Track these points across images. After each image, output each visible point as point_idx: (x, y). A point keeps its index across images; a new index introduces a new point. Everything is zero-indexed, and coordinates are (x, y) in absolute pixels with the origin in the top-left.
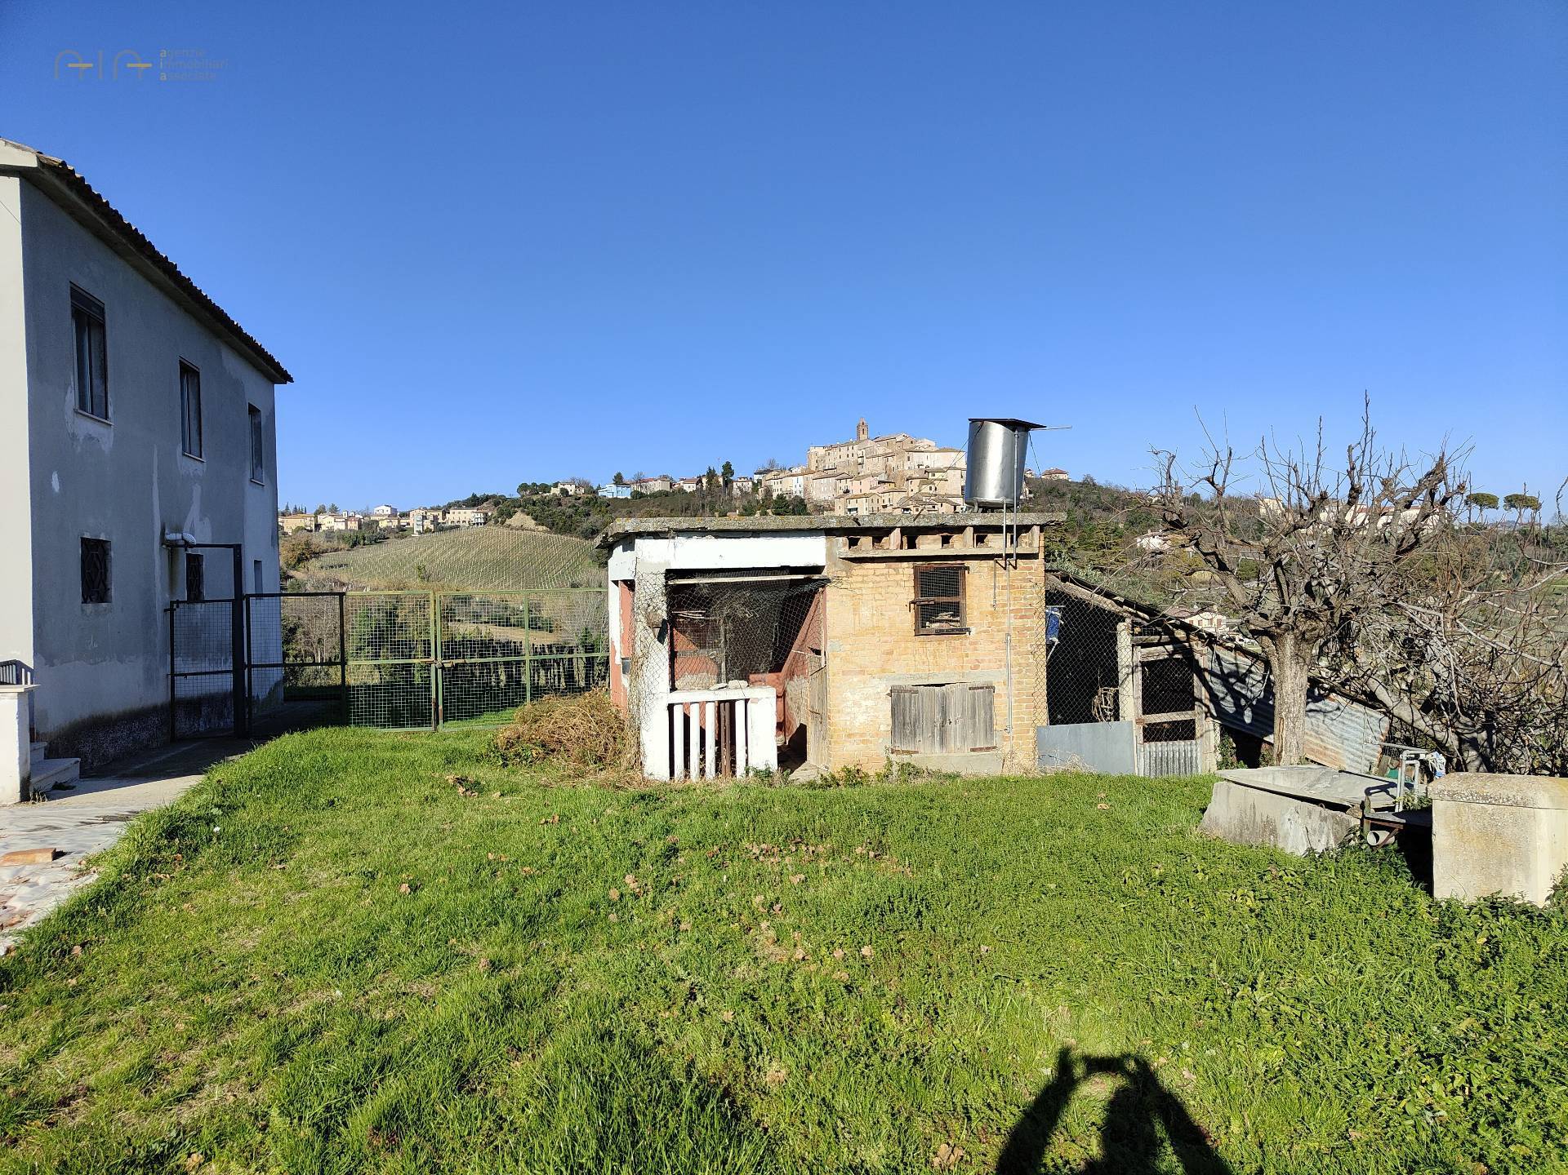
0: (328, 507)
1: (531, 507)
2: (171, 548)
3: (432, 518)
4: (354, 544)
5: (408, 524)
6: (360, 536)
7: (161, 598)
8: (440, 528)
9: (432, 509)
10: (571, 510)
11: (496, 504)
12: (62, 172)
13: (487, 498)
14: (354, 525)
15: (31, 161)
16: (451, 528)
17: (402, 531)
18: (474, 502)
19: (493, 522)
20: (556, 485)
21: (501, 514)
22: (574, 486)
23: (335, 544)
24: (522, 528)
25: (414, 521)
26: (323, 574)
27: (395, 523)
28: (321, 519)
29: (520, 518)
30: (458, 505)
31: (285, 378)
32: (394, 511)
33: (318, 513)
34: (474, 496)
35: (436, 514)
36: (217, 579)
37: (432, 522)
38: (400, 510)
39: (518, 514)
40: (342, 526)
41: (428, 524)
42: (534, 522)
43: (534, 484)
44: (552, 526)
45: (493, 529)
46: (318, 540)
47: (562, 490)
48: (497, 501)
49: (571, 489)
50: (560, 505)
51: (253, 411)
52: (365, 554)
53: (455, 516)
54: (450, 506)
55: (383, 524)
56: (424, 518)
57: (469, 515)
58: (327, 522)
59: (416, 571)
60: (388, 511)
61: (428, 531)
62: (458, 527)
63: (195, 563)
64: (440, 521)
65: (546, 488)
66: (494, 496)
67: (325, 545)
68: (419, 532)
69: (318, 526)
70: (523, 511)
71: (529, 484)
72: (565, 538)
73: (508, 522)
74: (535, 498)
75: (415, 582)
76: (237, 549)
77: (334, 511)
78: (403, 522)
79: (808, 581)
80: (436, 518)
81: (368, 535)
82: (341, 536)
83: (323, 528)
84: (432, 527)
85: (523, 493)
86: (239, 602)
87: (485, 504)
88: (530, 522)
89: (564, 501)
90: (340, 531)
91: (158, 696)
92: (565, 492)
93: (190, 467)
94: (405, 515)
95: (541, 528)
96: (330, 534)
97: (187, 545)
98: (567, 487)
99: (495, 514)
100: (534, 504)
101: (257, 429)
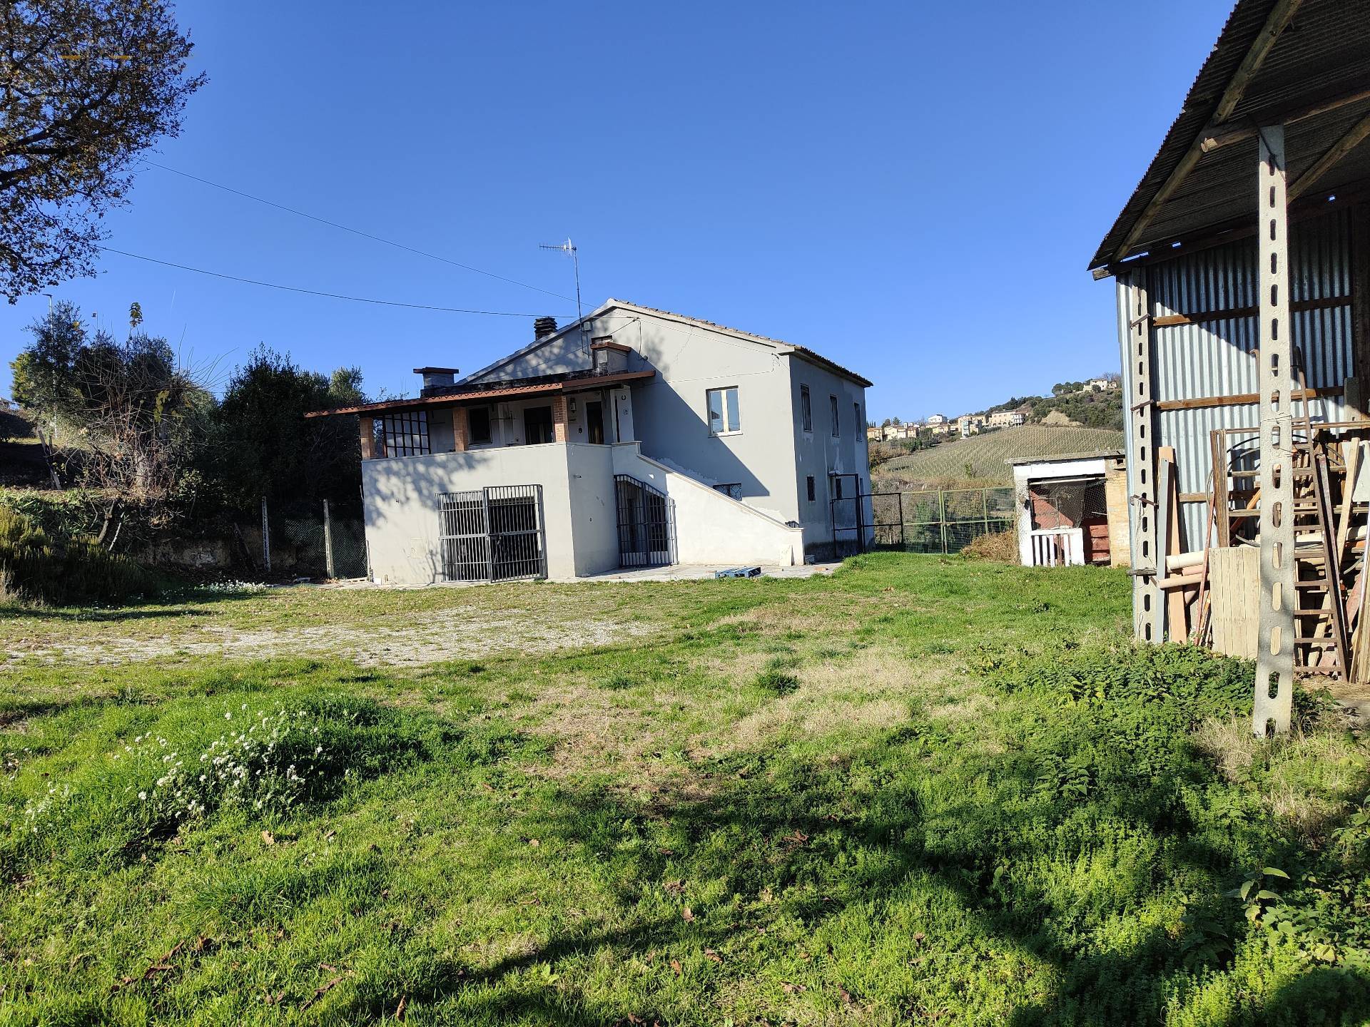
0: (892, 420)
1: (1065, 405)
2: (831, 476)
3: (976, 422)
4: (914, 450)
5: (957, 429)
6: (918, 442)
7: (829, 499)
8: (983, 431)
9: (977, 415)
10: (1103, 405)
11: (1033, 405)
12: (804, 351)
13: (1024, 401)
14: (912, 434)
15: (792, 350)
16: (994, 430)
17: (952, 435)
18: (1013, 405)
19: (1030, 421)
20: (1088, 383)
21: (1037, 414)
22: (1106, 382)
23: (899, 450)
24: (1057, 425)
25: (961, 426)
26: (890, 475)
27: (946, 429)
28: (888, 431)
29: (1054, 416)
30: (999, 409)
31: (869, 384)
32: (945, 419)
33: (884, 426)
34: (1013, 399)
35: (980, 418)
36: (848, 489)
37: (977, 426)
38: (949, 418)
39: (1052, 413)
40: (903, 435)
41: (974, 428)
42: (1067, 419)
43: (1068, 384)
44: (1086, 421)
45: (1031, 428)
46: (885, 449)
47: (1094, 386)
48: (1033, 402)
49: (1103, 385)
50: (1092, 400)
51: (856, 405)
52: (922, 457)
53: (997, 419)
54: (992, 411)
55: (936, 431)
56: (970, 423)
57: (1009, 417)
58: (891, 432)
59: (964, 470)
60: (939, 419)
61: (974, 433)
62: (999, 428)
63: (838, 481)
64: (984, 423)
65: (1079, 386)
66: (1031, 398)
67: (891, 452)
68: (966, 435)
69: (885, 436)
70: (1057, 410)
71: (1063, 384)
72: (1098, 431)
73: (1044, 420)
74: (1068, 396)
75: (963, 479)
76: (856, 475)
77: (897, 423)
78: (953, 428)
79: (1097, 480)
80: (980, 422)
81: (924, 441)
82: (903, 443)
83: (889, 438)
84: (977, 430)
85: (1058, 393)
86: (858, 498)
87: (1023, 406)
88: (1064, 419)
89: (1097, 396)
90: (902, 439)
91: (830, 539)
92: (1097, 389)
93: (836, 440)
94: (954, 422)
95: (1074, 423)
96: (894, 442)
97: (836, 475)
98: (1098, 383)
99: (1032, 413)
100: (1067, 402)
101: (858, 413)
